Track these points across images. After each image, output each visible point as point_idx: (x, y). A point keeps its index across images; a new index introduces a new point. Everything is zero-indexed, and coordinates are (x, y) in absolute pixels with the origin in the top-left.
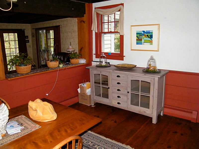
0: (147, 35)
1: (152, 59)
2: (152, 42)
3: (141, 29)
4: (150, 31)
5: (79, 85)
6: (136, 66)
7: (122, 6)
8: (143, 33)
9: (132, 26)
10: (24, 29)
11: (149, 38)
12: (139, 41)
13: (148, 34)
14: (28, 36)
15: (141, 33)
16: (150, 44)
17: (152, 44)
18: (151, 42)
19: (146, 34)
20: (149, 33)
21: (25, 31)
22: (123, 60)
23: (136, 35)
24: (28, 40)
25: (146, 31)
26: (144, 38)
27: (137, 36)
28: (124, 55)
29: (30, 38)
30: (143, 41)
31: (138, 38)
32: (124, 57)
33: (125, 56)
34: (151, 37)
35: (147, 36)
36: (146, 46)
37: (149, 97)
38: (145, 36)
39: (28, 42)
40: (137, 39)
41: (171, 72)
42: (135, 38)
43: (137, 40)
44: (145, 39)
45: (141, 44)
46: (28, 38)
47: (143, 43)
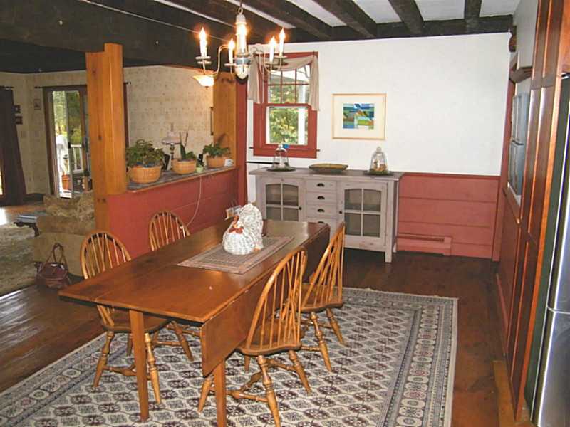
0: (364, 112)
1: (379, 152)
2: (373, 125)
3: (352, 101)
4: (369, 105)
5: (227, 210)
6: (347, 166)
7: (315, 57)
8: (355, 107)
9: (335, 95)
10: (11, 87)
11: (367, 116)
12: (348, 122)
13: (365, 110)
14: (19, 107)
15: (353, 108)
16: (370, 128)
17: (373, 128)
18: (371, 125)
19: (362, 110)
20: (368, 108)
21: (14, 92)
22: (316, 157)
23: (342, 111)
24: (21, 118)
25: (363, 105)
26: (358, 118)
27: (345, 114)
28: (318, 148)
29: (25, 112)
30: (356, 122)
31: (347, 116)
32: (318, 153)
33: (319, 150)
34: (372, 115)
35: (363, 114)
36: (361, 131)
37: (379, 216)
38: (360, 113)
39: (21, 123)
40: (345, 118)
41: (406, 174)
42: (342, 117)
43: (344, 120)
44: (360, 118)
45: (352, 127)
46: (19, 112)
47: (355, 126)
